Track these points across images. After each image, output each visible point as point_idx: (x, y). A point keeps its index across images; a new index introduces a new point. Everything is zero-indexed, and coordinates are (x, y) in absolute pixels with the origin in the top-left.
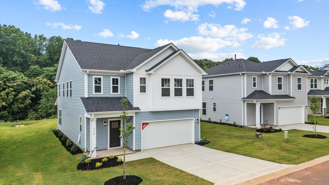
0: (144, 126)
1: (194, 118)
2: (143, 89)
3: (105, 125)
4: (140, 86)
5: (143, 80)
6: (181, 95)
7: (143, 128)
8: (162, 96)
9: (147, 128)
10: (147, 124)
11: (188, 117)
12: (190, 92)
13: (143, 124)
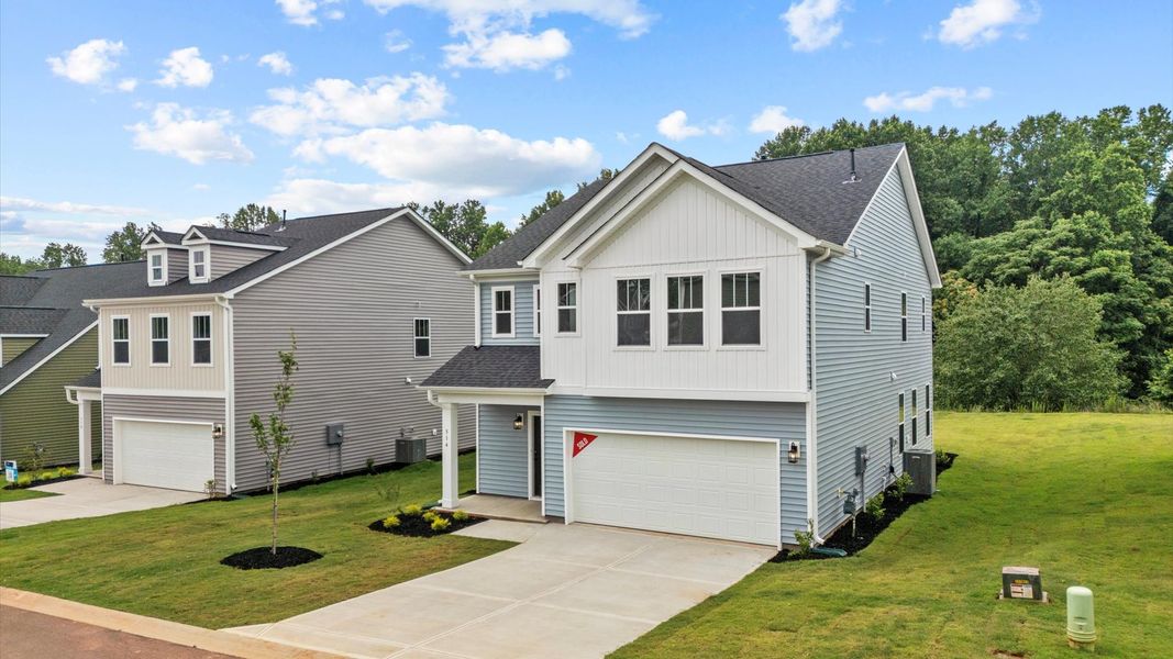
0: (581, 444)
1: (778, 441)
2: (567, 322)
3: (518, 428)
4: (560, 310)
5: (566, 292)
6: (699, 341)
7: (576, 451)
8: (621, 342)
9: (590, 451)
10: (591, 438)
11: (756, 432)
12: (742, 330)
13: (579, 437)
